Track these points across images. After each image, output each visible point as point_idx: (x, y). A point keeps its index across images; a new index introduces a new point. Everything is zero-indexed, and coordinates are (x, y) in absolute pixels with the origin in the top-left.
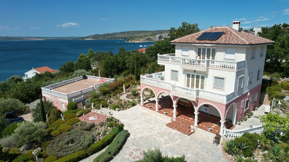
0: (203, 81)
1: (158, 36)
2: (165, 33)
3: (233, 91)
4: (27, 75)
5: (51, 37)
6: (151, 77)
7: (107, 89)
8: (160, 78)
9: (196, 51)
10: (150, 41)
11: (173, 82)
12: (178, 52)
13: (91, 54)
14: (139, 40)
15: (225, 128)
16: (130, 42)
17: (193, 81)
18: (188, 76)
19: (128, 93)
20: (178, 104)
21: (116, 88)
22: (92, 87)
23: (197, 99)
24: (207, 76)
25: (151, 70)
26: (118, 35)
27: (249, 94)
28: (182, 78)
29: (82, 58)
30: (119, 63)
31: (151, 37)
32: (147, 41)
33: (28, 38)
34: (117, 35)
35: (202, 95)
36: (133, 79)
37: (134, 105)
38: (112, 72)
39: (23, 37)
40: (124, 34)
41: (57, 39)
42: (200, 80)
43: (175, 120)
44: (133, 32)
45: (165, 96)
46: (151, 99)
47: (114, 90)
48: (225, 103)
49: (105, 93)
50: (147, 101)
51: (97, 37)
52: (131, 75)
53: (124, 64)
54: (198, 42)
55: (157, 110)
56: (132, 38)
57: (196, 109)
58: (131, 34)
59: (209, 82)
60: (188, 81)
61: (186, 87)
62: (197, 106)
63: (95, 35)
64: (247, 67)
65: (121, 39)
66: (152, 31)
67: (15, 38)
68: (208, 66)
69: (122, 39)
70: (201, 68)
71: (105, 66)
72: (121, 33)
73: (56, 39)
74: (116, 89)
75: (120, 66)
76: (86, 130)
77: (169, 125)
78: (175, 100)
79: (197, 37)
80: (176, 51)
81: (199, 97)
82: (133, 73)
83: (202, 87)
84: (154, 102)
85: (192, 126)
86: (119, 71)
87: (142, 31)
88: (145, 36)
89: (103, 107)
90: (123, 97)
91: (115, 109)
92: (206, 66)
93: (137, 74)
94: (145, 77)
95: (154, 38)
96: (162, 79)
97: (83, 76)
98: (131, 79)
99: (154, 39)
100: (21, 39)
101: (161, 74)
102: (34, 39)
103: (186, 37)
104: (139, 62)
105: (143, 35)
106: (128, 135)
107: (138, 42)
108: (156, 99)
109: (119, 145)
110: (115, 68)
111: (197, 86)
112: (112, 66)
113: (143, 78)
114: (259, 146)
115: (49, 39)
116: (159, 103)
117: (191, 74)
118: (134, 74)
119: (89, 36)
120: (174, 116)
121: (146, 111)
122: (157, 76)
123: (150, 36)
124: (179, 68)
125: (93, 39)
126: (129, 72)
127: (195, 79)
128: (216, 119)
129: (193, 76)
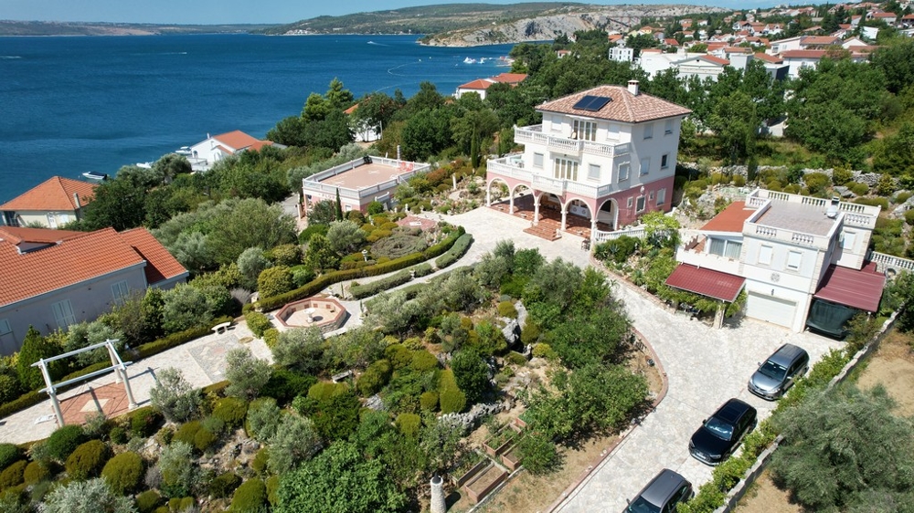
0: (575, 170)
1: (522, 24)
2: (547, 12)
3: (610, 182)
4: (196, 152)
5: (175, 25)
6: (504, 162)
7: (426, 182)
8: (517, 165)
9: (571, 125)
10: (497, 43)
11: (536, 171)
12: (546, 124)
13: (338, 93)
14: (463, 39)
15: (596, 229)
16: (432, 43)
17: (563, 169)
18: (558, 161)
19: (461, 190)
20: (541, 201)
21: (440, 182)
22: (394, 178)
23: (565, 193)
24: (580, 162)
25: (503, 148)
26: (393, 18)
27: (643, 189)
28: (549, 164)
29: (315, 106)
30: (435, 131)
31: (502, 29)
32: (489, 43)
33: (104, 29)
34: (390, 19)
35: (572, 188)
36: (468, 164)
37: (475, 207)
38: (421, 149)
39: (86, 24)
40: (414, 17)
41: (196, 32)
42: (572, 167)
43: (536, 224)
44: (441, 10)
45: (525, 194)
46: (503, 199)
47: (436, 185)
48: (596, 197)
49: (423, 190)
50: (495, 202)
51: (324, 26)
52: (462, 157)
53: (447, 133)
54: (573, 111)
55: (511, 212)
56: (439, 30)
57: (564, 207)
58: (436, 16)
59: (583, 170)
60: (557, 168)
61: (554, 178)
62: (564, 203)
63: (318, 18)
64: (635, 152)
65: (404, 32)
66: (506, 6)
67: (62, 27)
68: (582, 148)
69: (407, 32)
70: (572, 151)
71: (407, 137)
72: (403, 11)
73: (193, 32)
74: (438, 183)
75: (439, 137)
76: (414, 235)
77: (528, 231)
78: (537, 196)
79: (575, 102)
80: (543, 121)
81: (568, 190)
82: (467, 153)
83: (575, 178)
84: (508, 202)
85: (557, 230)
86: (436, 149)
87: (470, 5)
88: (482, 24)
89: (424, 210)
90: (455, 196)
91: (446, 213)
92: (578, 149)
93: (476, 155)
94: (494, 161)
95: (512, 30)
96: (521, 165)
97: (364, 158)
98: (464, 165)
99: (511, 36)
100: (80, 30)
101: (520, 158)
102: (122, 33)
103: (559, 100)
104: (479, 130)
105: (476, 19)
106: (472, 241)
107: (459, 44)
108: (510, 198)
109: (463, 248)
110: (427, 140)
111: (569, 176)
112: (423, 137)
113: (491, 164)
114: (637, 252)
115: (170, 32)
116: (515, 204)
117: (561, 159)
118: (469, 154)
119: (300, 23)
120: (536, 220)
121: (496, 214)
122: (513, 160)
123: (499, 23)
124: (545, 149)
125: (313, 31)
126: (459, 151)
127: (566, 166)
128: (585, 223)
129: (564, 162)
